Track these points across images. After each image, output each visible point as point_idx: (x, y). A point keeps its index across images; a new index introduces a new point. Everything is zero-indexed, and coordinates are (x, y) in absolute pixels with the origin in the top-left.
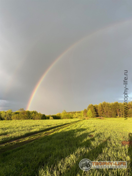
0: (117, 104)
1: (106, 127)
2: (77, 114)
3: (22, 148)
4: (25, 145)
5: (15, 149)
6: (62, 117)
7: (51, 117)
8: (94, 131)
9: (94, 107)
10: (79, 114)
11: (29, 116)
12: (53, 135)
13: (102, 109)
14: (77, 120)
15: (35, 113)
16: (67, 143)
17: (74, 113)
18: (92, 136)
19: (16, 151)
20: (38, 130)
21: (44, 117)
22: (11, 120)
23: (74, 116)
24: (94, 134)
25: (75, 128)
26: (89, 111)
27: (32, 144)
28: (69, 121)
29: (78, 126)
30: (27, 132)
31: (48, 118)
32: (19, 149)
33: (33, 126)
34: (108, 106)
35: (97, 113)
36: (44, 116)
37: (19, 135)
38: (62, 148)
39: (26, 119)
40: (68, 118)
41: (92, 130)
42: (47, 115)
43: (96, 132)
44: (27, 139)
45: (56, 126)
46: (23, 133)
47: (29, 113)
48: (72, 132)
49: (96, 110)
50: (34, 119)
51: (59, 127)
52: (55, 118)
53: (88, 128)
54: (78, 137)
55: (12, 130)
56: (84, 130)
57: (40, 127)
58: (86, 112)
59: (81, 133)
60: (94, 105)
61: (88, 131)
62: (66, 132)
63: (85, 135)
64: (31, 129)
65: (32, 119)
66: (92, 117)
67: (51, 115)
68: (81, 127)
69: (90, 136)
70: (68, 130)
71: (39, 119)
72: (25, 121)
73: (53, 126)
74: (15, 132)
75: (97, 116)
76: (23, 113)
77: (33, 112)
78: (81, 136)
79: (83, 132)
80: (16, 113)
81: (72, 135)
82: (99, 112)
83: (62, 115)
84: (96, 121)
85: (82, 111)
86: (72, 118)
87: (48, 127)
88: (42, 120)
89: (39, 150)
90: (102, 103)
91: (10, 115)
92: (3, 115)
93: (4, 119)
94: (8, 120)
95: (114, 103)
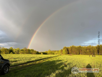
0: (80, 47)
1: (73, 60)
2: (56, 52)
3: (25, 69)
4: (27, 68)
5: (22, 69)
6: (48, 53)
8: (66, 62)
9: (67, 48)
10: (58, 52)
11: (29, 52)
12: (43, 63)
13: (72, 50)
14: (57, 55)
15: (33, 50)
16: (51, 67)
17: (55, 51)
18: (65, 64)
19: (22, 71)
20: (34, 60)
21: (38, 53)
22: (19, 54)
23: (55, 53)
24: (66, 63)
25: (56, 60)
26: (64, 50)
27: (31, 67)
28: (52, 55)
29: (57, 58)
30: (28, 60)
31: (40, 54)
32: (24, 70)
33: (32, 58)
34: (75, 48)
35: (68, 52)
36: (38, 52)
37: (24, 62)
38: (48, 70)
39: (27, 54)
40: (51, 54)
41: (65, 61)
42: (39, 52)
43: (67, 62)
44: (28, 64)
45: (45, 58)
46: (26, 61)
47: (29, 50)
48: (54, 62)
50: (32, 54)
51: (46, 59)
52: (44, 53)
53: (63, 60)
54: (57, 64)
55: (20, 59)
56: (61, 61)
57: (36, 58)
58: (62, 51)
59: (59, 62)
60: (67, 47)
61: (63, 62)
62: (50, 62)
63: (61, 64)
64: (30, 59)
65: (31, 54)
66: (65, 54)
67: (42, 52)
68: (59, 59)
69: (64, 64)
70: (51, 60)
71: (35, 54)
72: (27, 55)
73: (43, 58)
74: (21, 60)
75: (69, 54)
76: (26, 50)
77: (31, 50)
78: (59, 64)
79: (60, 62)
80: (22, 50)
81: (54, 63)
82: (69, 51)
83: (48, 52)
84: (68, 56)
85: (60, 50)
86: (54, 54)
87: (40, 59)
88: (36, 55)
89: (35, 71)
90: (72, 46)
91: (18, 51)
92: (14, 51)
93: (15, 53)
94: (17, 54)
95: (78, 46)
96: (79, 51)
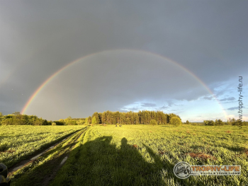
2: (80, 121)
6: (66, 124)
7: (53, 123)
9: (99, 114)
11: (27, 121)
13: (106, 117)
15: (35, 117)
21: (46, 123)
26: (94, 119)
31: (50, 124)
34: (111, 114)
35: (101, 121)
36: (46, 121)
39: (22, 124)
40: (73, 124)
42: (49, 121)
47: (26, 117)
49: (100, 118)
50: (33, 124)
52: (58, 124)
58: (90, 119)
65: (29, 124)
66: (96, 124)
72: (22, 126)
75: (101, 123)
77: (32, 117)
80: (9, 117)
82: (102, 119)
83: (66, 121)
85: (87, 118)
86: (77, 124)
88: (42, 126)
90: (106, 112)
96: (117, 119)
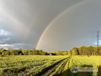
0: (91, 47)
6: (57, 54)
7: (50, 54)
13: (82, 50)
15: (42, 51)
17: (64, 52)
22: (28, 55)
26: (74, 50)
34: (86, 48)
35: (78, 52)
36: (47, 53)
39: (36, 55)
40: (61, 55)
49: (78, 51)
50: (41, 55)
52: (53, 54)
58: (71, 51)
65: (39, 55)
66: (75, 55)
71: (44, 55)
75: (79, 54)
76: (35, 51)
77: (40, 51)
80: (31, 51)
82: (79, 52)
86: (63, 55)
90: (82, 46)
91: (27, 52)
92: (23, 52)
93: (24, 55)
94: (26, 55)
95: (89, 46)
96: (91, 51)
